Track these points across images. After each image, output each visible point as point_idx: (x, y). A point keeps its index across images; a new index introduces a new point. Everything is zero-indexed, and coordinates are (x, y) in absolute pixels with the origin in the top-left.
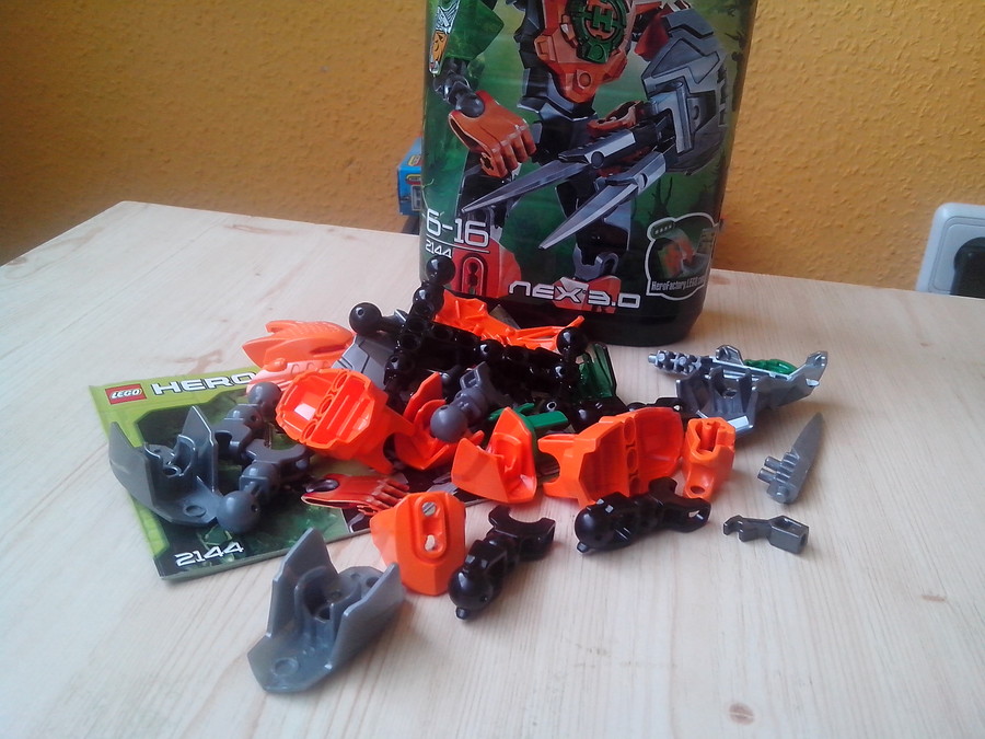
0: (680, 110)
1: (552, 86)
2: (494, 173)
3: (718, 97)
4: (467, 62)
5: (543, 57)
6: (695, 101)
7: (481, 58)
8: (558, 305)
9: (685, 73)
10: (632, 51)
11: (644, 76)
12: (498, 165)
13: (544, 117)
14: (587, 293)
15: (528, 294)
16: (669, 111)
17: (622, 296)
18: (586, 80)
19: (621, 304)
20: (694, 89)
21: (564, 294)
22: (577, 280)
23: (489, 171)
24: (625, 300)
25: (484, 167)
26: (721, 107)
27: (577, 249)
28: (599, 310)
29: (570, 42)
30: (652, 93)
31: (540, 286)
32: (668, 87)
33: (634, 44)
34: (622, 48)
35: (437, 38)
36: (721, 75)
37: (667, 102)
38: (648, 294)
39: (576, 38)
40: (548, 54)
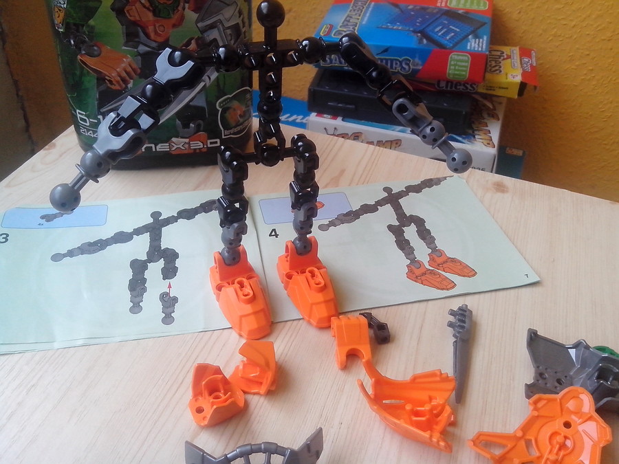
0: (221, 37)
1: (141, 34)
2: (117, 87)
3: (241, 25)
4: (83, 26)
5: (132, 18)
6: (229, 32)
7: (91, 22)
8: (173, 153)
9: (220, 17)
10: (186, 9)
11: (197, 21)
12: (118, 82)
13: (141, 52)
14: (189, 143)
15: (154, 150)
16: (215, 40)
17: (209, 141)
18: (162, 28)
19: (209, 146)
20: (227, 25)
21: (176, 147)
22: (182, 138)
23: (113, 87)
24: (211, 143)
25: (109, 85)
26: (243, 30)
27: (178, 122)
28: (198, 151)
29: (148, 9)
30: (203, 31)
31: (160, 145)
32: (212, 27)
33: (187, 5)
34: (180, 8)
35: (56, 10)
36: (240, 13)
37: (214, 34)
38: (223, 137)
39: (151, 5)
40: (135, 16)
